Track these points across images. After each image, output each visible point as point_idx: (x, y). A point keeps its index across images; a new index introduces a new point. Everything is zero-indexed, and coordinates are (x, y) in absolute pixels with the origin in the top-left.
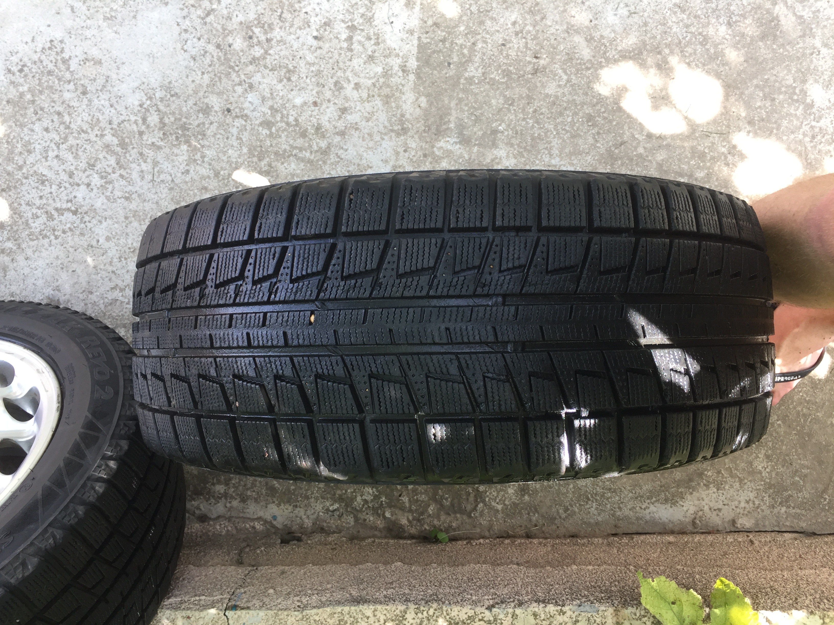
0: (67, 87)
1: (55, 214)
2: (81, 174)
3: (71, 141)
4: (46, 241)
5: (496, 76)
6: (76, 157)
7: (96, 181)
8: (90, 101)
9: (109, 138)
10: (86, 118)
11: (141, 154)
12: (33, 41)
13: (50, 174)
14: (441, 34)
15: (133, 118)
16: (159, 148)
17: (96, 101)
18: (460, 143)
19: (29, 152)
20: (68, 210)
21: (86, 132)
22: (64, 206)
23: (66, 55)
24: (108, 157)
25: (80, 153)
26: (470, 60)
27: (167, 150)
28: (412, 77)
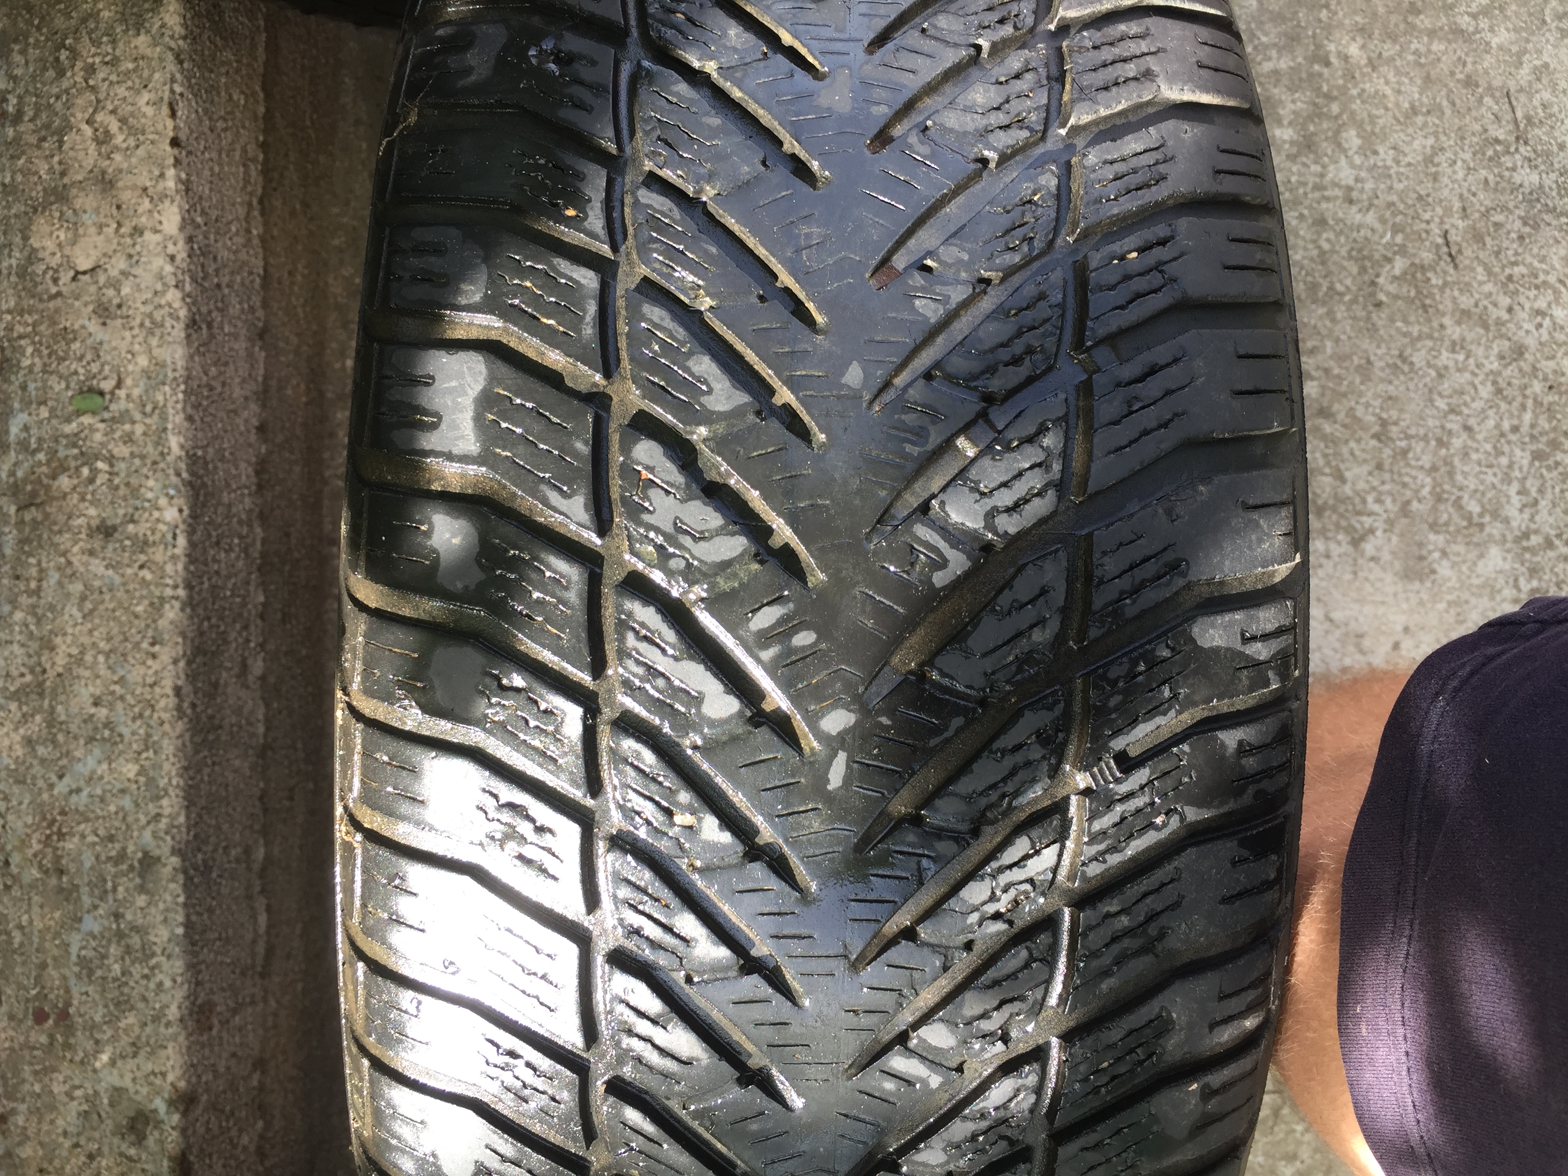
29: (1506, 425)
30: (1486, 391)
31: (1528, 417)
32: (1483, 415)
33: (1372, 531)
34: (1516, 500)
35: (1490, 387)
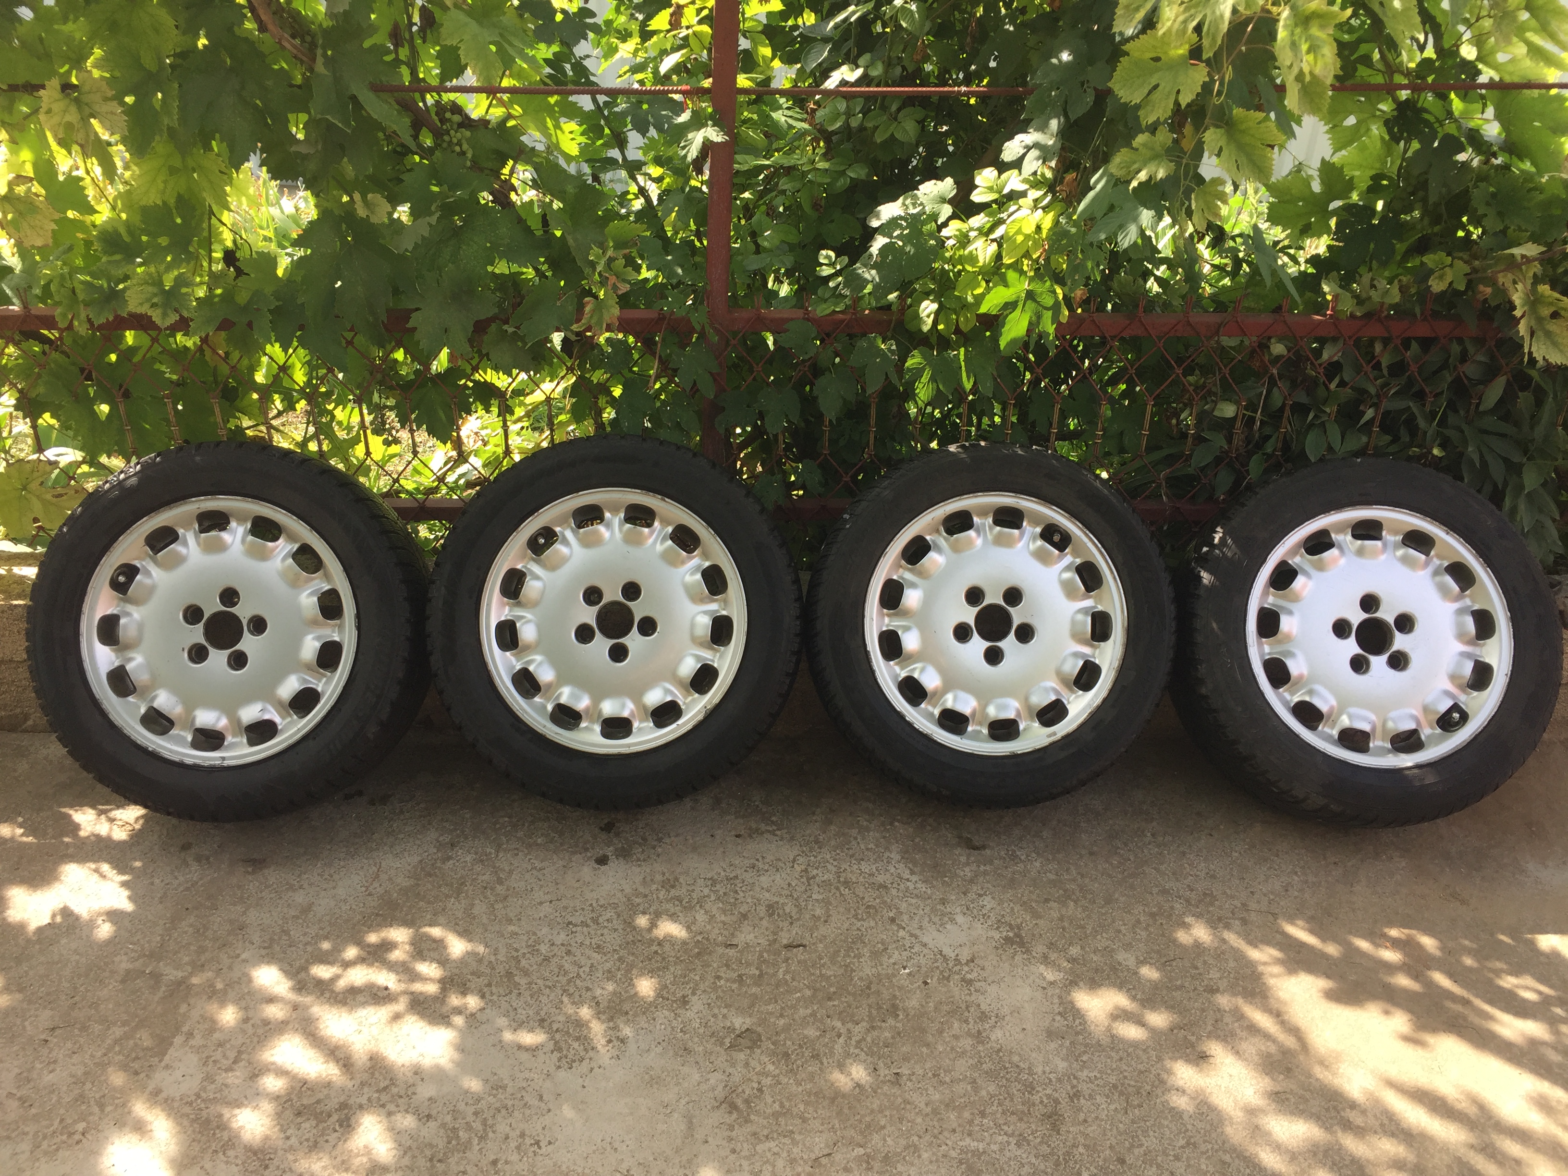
0: (561, 1026)
1: (589, 921)
2: (559, 953)
3: (564, 980)
4: (602, 902)
5: (97, 1028)
6: (561, 967)
7: (544, 948)
8: (538, 1013)
9: (523, 981)
10: (544, 999)
11: (493, 968)
12: (592, 1070)
13: (588, 952)
14: (136, 1065)
15: (495, 998)
16: (473, 974)
17: (531, 1013)
18: (162, 975)
19: (609, 971)
20: (576, 926)
21: (547, 987)
22: (579, 928)
23: (556, 1054)
24: (527, 966)
25: (556, 970)
26: (116, 1041)
27: (465, 971)
28: (185, 1029)
29: (1126, 1074)
30: (1141, 1067)
31: (1132, 1083)
32: (1129, 1065)
33: (1066, 1019)
34: (1092, 1075)
35: (1143, 1069)
